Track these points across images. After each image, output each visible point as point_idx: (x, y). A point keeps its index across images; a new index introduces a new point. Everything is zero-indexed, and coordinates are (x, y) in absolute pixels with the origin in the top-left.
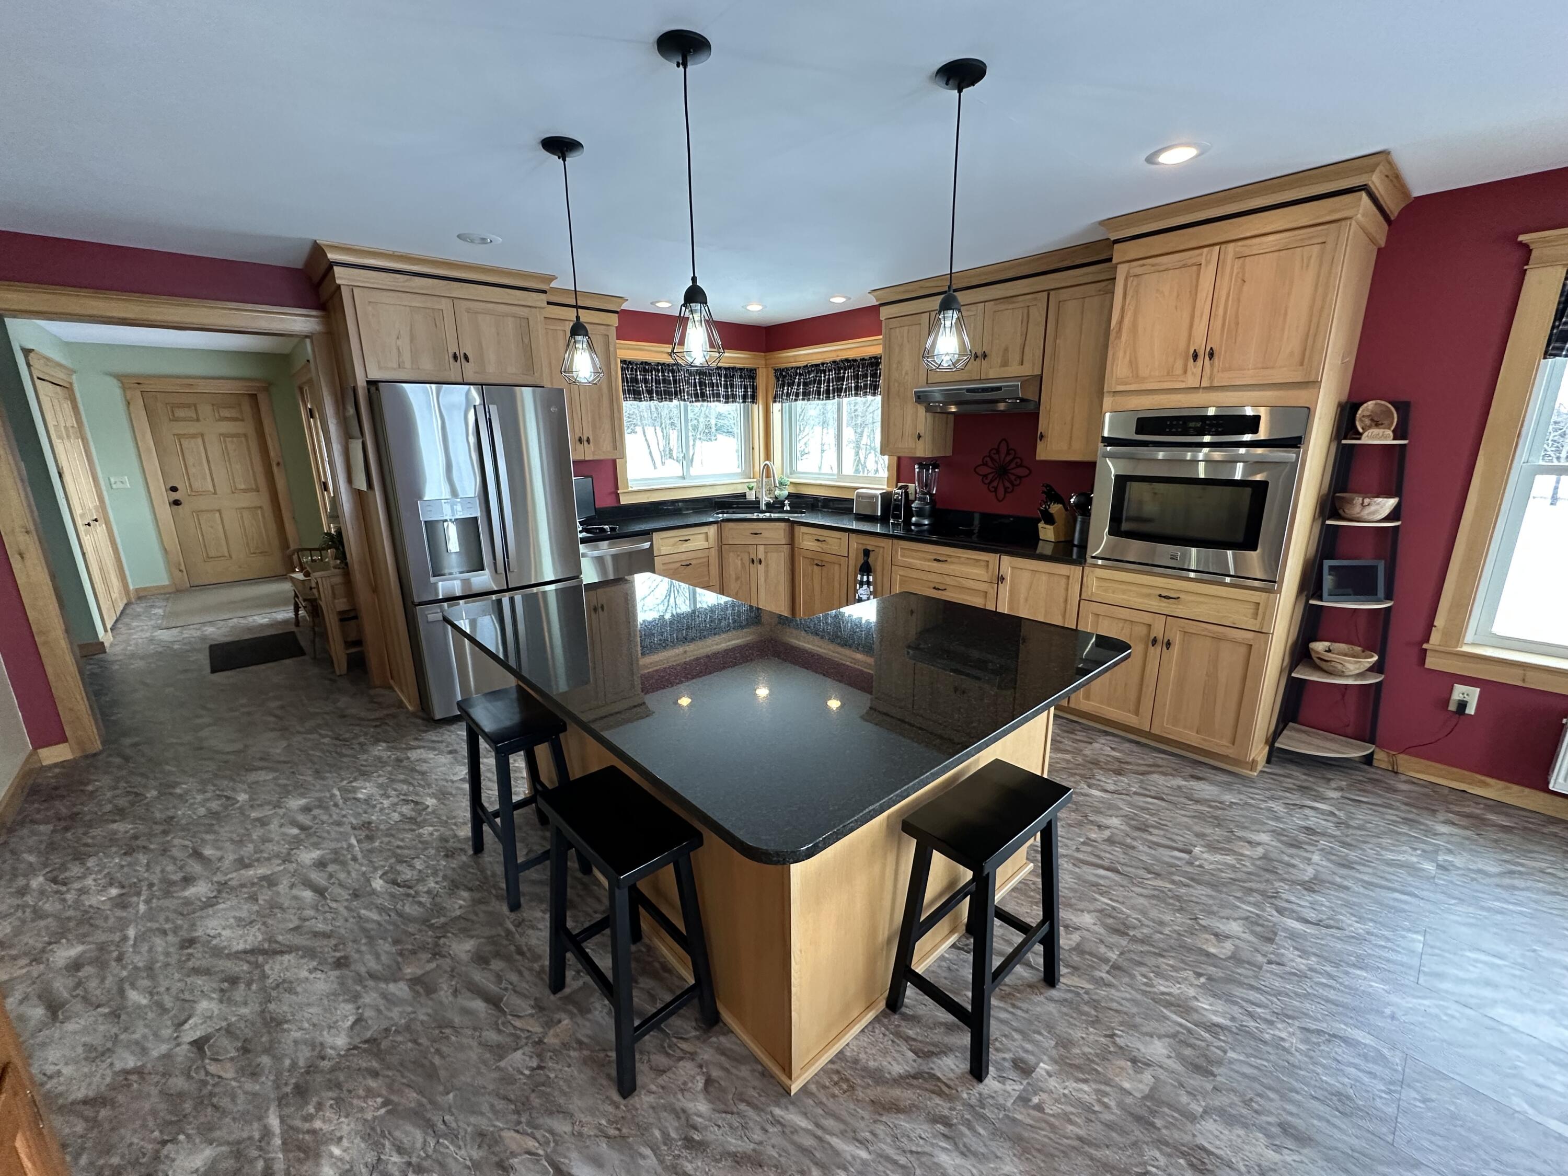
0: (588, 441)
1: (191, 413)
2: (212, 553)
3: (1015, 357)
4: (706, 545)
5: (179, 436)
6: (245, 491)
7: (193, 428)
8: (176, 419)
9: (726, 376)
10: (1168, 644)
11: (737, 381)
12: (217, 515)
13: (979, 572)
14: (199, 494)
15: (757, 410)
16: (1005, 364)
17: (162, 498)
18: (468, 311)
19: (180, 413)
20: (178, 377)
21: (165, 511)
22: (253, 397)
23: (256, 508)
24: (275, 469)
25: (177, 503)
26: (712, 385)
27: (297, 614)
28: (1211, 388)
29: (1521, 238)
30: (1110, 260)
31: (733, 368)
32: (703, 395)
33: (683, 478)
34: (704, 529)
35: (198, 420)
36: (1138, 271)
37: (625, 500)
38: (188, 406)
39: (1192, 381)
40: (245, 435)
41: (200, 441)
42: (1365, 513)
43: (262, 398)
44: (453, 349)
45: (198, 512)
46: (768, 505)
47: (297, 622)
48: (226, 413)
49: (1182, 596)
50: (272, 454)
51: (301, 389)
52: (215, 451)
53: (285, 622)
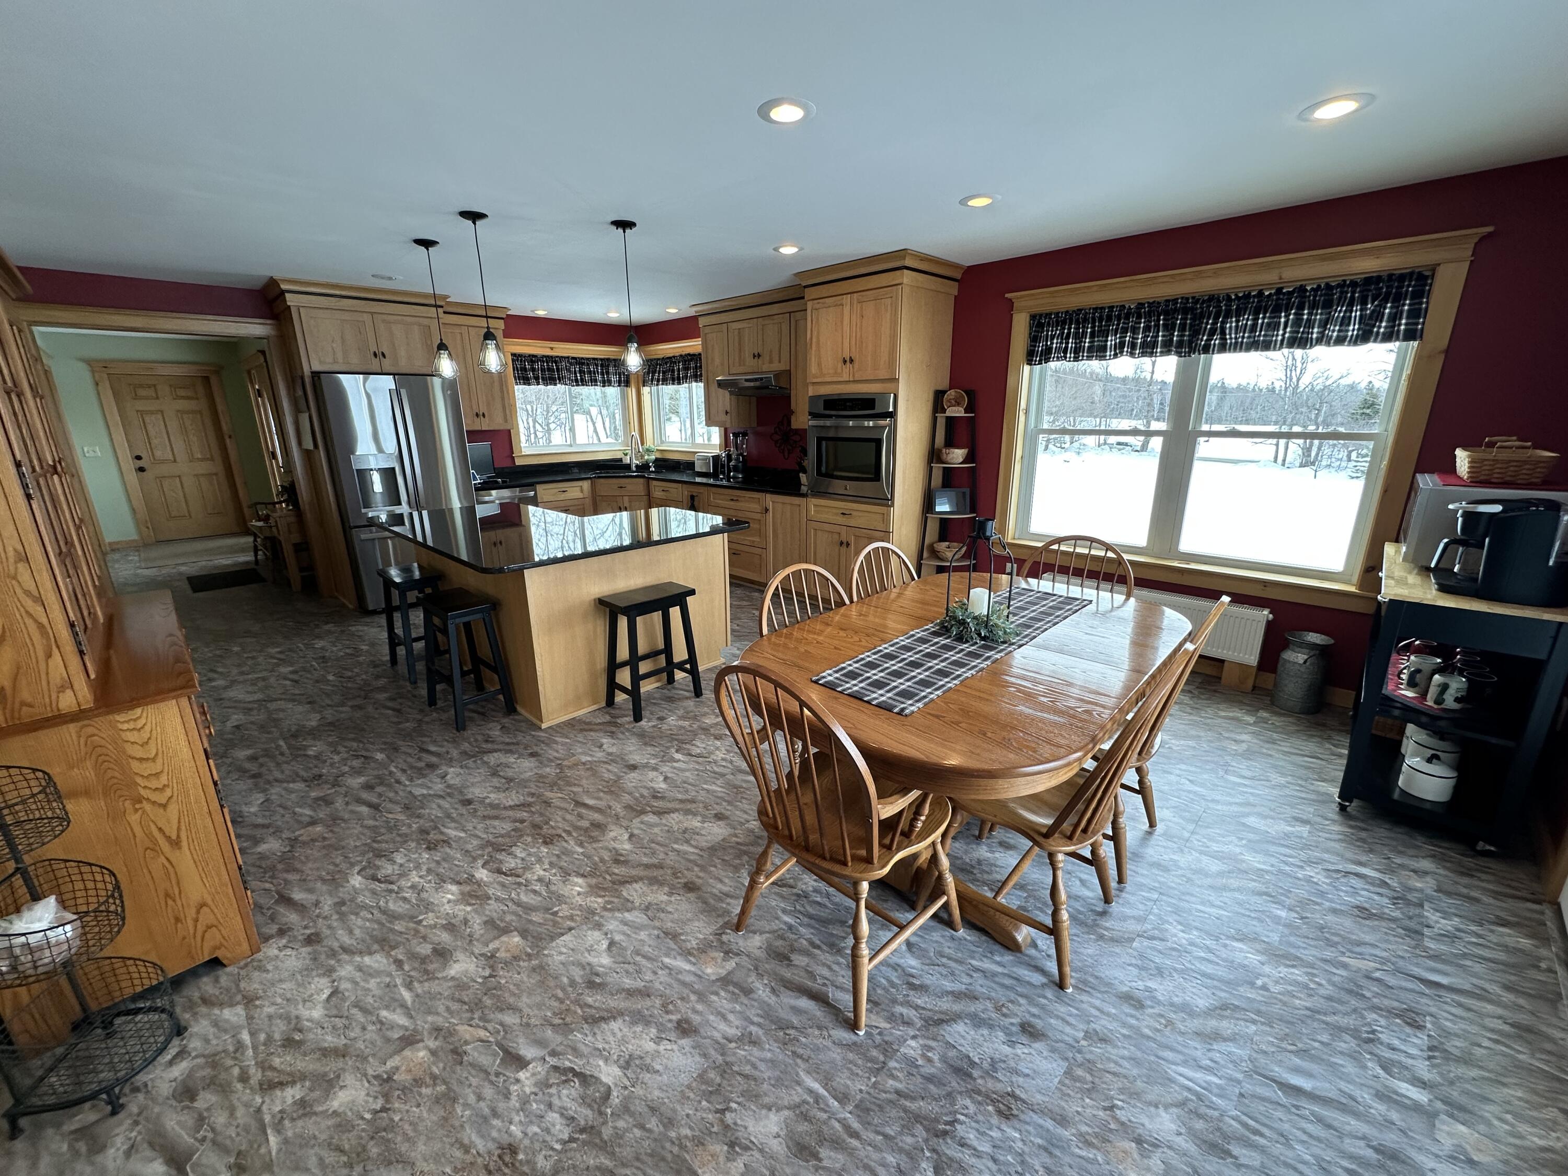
0: (484, 415)
1: (151, 392)
2: (173, 514)
3: (776, 358)
4: (581, 495)
5: (142, 413)
6: (202, 460)
7: (153, 406)
8: (136, 397)
9: (602, 366)
10: (848, 545)
11: (611, 369)
12: (177, 480)
13: (755, 506)
14: (163, 462)
15: (632, 392)
16: (771, 362)
17: (129, 466)
18: (384, 321)
19: (142, 392)
20: (139, 361)
21: (132, 477)
22: (206, 379)
23: (211, 474)
24: (228, 441)
25: (141, 469)
26: (590, 372)
27: (256, 555)
28: (854, 381)
29: (1007, 295)
30: (803, 298)
31: (608, 359)
32: (582, 380)
33: (571, 446)
34: (580, 483)
35: (157, 398)
36: (817, 306)
37: (518, 462)
38: (149, 386)
39: (845, 377)
40: (200, 412)
41: (160, 416)
42: (949, 458)
43: (214, 380)
44: (374, 348)
45: (161, 478)
46: (637, 466)
47: (257, 561)
48: (182, 393)
49: (854, 513)
50: (225, 428)
51: (249, 372)
52: (173, 425)
53: (247, 563)
